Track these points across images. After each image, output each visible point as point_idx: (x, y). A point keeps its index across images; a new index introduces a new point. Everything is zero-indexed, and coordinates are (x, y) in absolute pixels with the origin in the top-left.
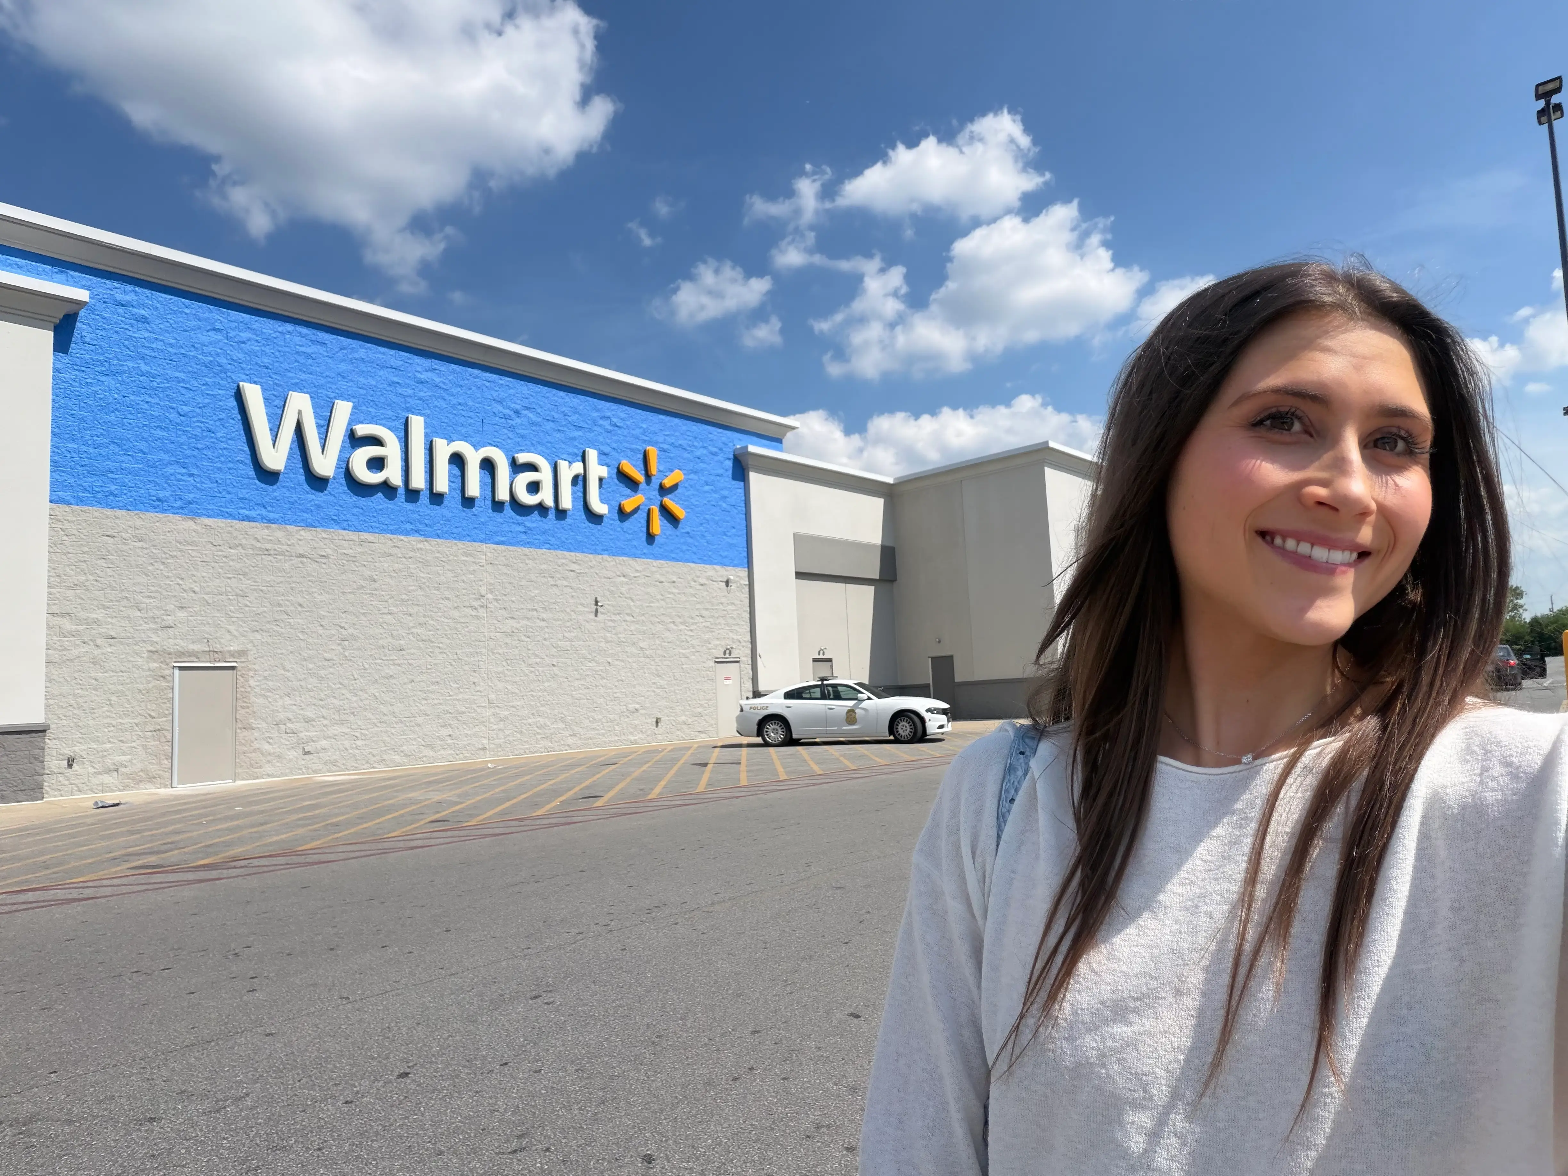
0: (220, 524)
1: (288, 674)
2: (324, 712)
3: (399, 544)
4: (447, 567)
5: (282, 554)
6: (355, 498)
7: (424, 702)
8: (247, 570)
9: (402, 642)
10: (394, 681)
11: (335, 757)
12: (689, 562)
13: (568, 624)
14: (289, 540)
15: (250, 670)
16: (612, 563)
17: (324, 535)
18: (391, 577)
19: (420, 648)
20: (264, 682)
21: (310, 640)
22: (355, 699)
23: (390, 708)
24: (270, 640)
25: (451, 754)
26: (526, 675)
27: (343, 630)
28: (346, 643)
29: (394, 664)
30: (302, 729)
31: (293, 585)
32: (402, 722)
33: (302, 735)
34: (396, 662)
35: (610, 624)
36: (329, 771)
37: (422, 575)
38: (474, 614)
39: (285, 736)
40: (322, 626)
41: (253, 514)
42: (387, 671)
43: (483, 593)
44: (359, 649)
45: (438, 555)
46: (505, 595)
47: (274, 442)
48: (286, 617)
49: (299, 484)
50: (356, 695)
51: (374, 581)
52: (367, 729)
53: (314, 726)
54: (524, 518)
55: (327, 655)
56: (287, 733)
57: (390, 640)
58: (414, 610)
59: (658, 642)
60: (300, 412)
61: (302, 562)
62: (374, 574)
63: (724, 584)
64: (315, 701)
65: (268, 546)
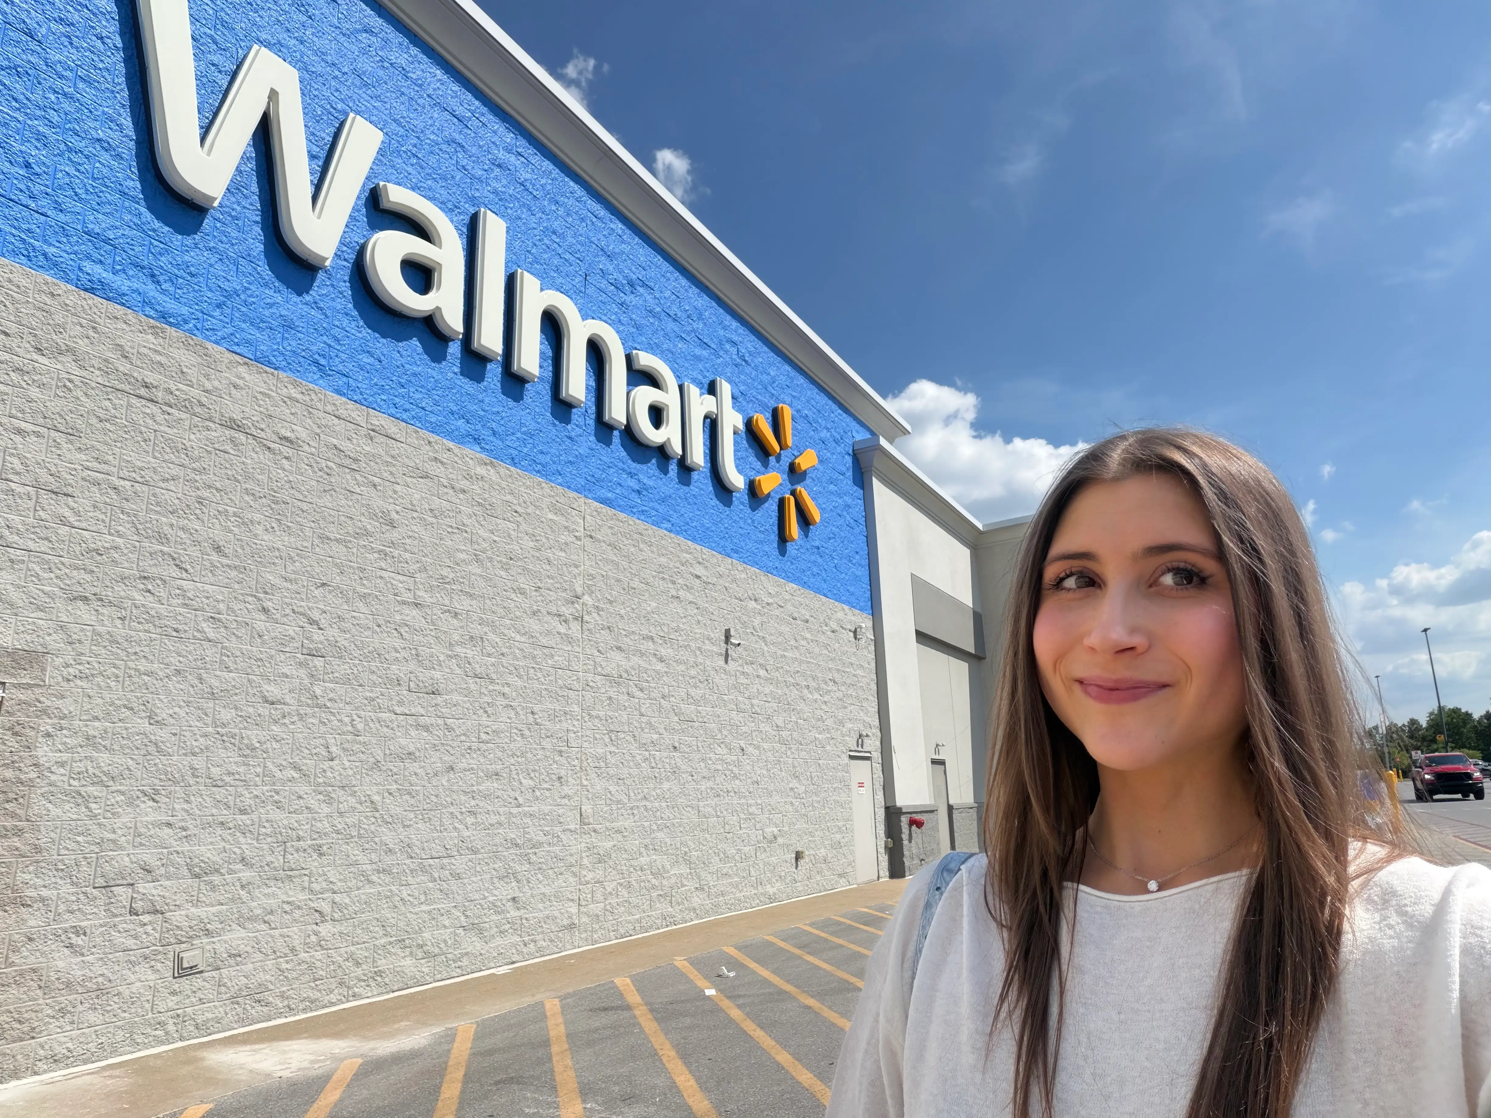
0: (16, 278)
1: (162, 734)
2: (246, 845)
3: (444, 456)
4: (524, 527)
5: (186, 406)
6: (366, 332)
7: (470, 820)
8: (80, 423)
9: (437, 675)
10: (415, 767)
11: (262, 977)
12: (819, 593)
13: (693, 672)
14: (207, 376)
15: (44, 712)
16: (743, 576)
17: (294, 393)
18: (426, 525)
19: (468, 693)
20: (83, 753)
21: (233, 644)
22: (326, 809)
23: (403, 834)
24: (120, 630)
25: (514, 945)
26: (638, 765)
27: (314, 629)
28: (319, 662)
29: (418, 726)
30: (180, 899)
31: (206, 494)
32: (423, 870)
33: (177, 917)
34: (422, 720)
35: (742, 680)
36: (242, 1021)
37: (481, 532)
38: (563, 631)
39: (126, 922)
40: (265, 610)
41: (121, 283)
42: (403, 741)
43: (579, 590)
44: (346, 681)
45: (509, 497)
46: (611, 602)
47: (205, 131)
48: (175, 572)
49: (248, 257)
50: (329, 800)
51: (392, 524)
52: (348, 892)
53: (214, 888)
54: (638, 466)
55: (272, 690)
56: (133, 912)
57: (412, 666)
58: (463, 604)
59: (794, 719)
60: (273, 95)
61: (232, 440)
62: (391, 507)
63: (852, 634)
64: (225, 815)
65: (152, 378)
